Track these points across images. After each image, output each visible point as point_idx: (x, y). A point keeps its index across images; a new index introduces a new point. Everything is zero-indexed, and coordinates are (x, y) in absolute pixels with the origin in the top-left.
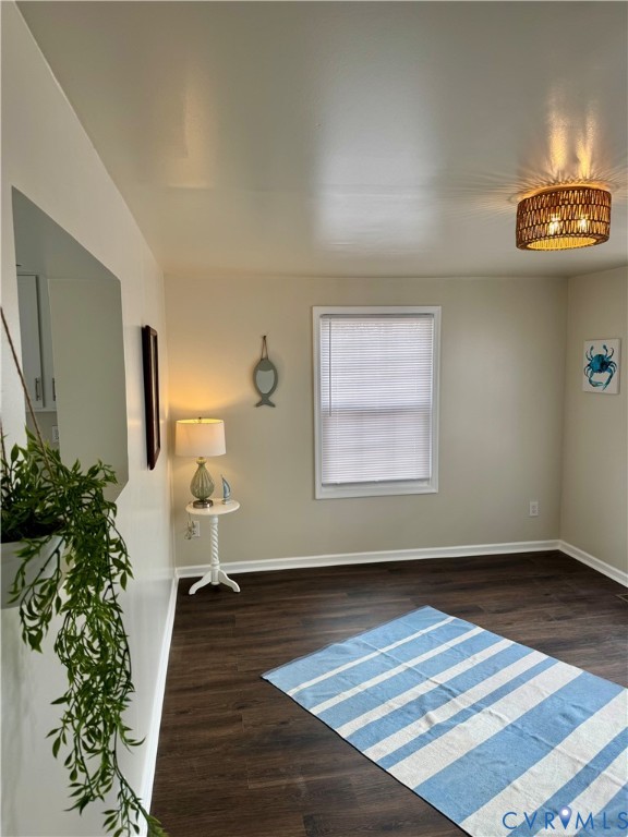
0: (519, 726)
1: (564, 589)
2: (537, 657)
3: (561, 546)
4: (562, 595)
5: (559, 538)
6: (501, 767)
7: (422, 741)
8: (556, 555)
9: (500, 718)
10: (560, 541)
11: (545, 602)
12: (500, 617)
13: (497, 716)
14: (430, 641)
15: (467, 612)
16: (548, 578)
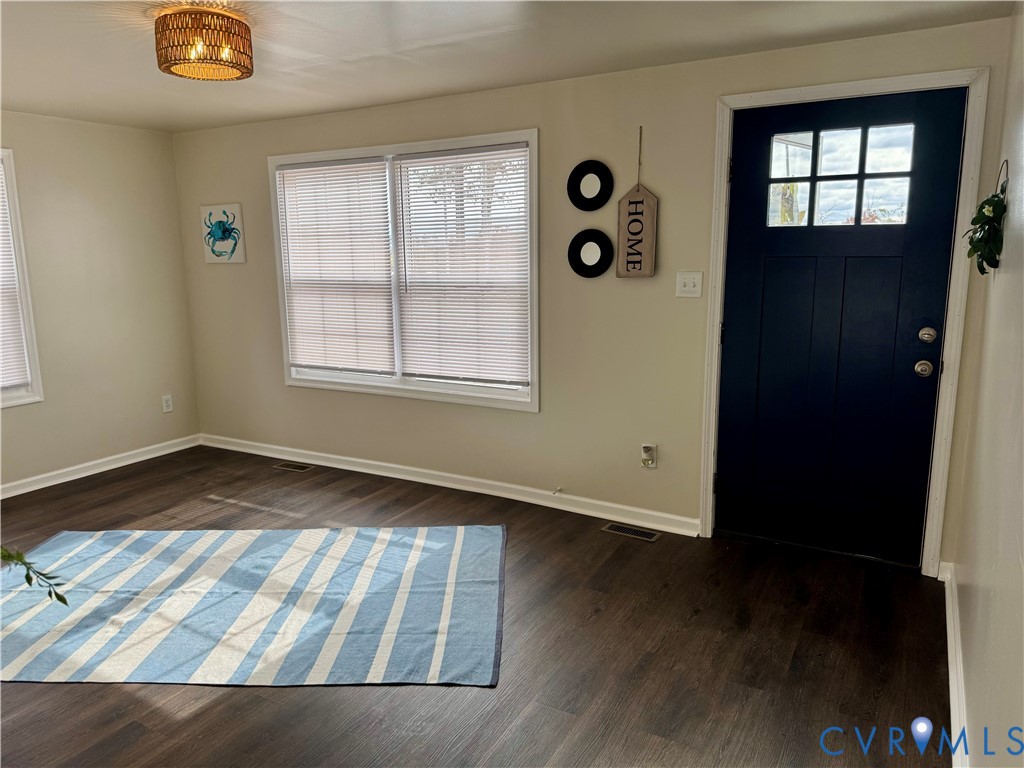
0: (217, 590)
1: (220, 475)
2: (213, 535)
3: (203, 439)
4: (218, 481)
5: (199, 432)
6: (211, 625)
7: (115, 642)
8: (200, 449)
9: (195, 592)
10: (201, 435)
11: (204, 490)
12: (157, 516)
13: (191, 592)
14: (84, 561)
15: (117, 522)
16: (198, 471)
